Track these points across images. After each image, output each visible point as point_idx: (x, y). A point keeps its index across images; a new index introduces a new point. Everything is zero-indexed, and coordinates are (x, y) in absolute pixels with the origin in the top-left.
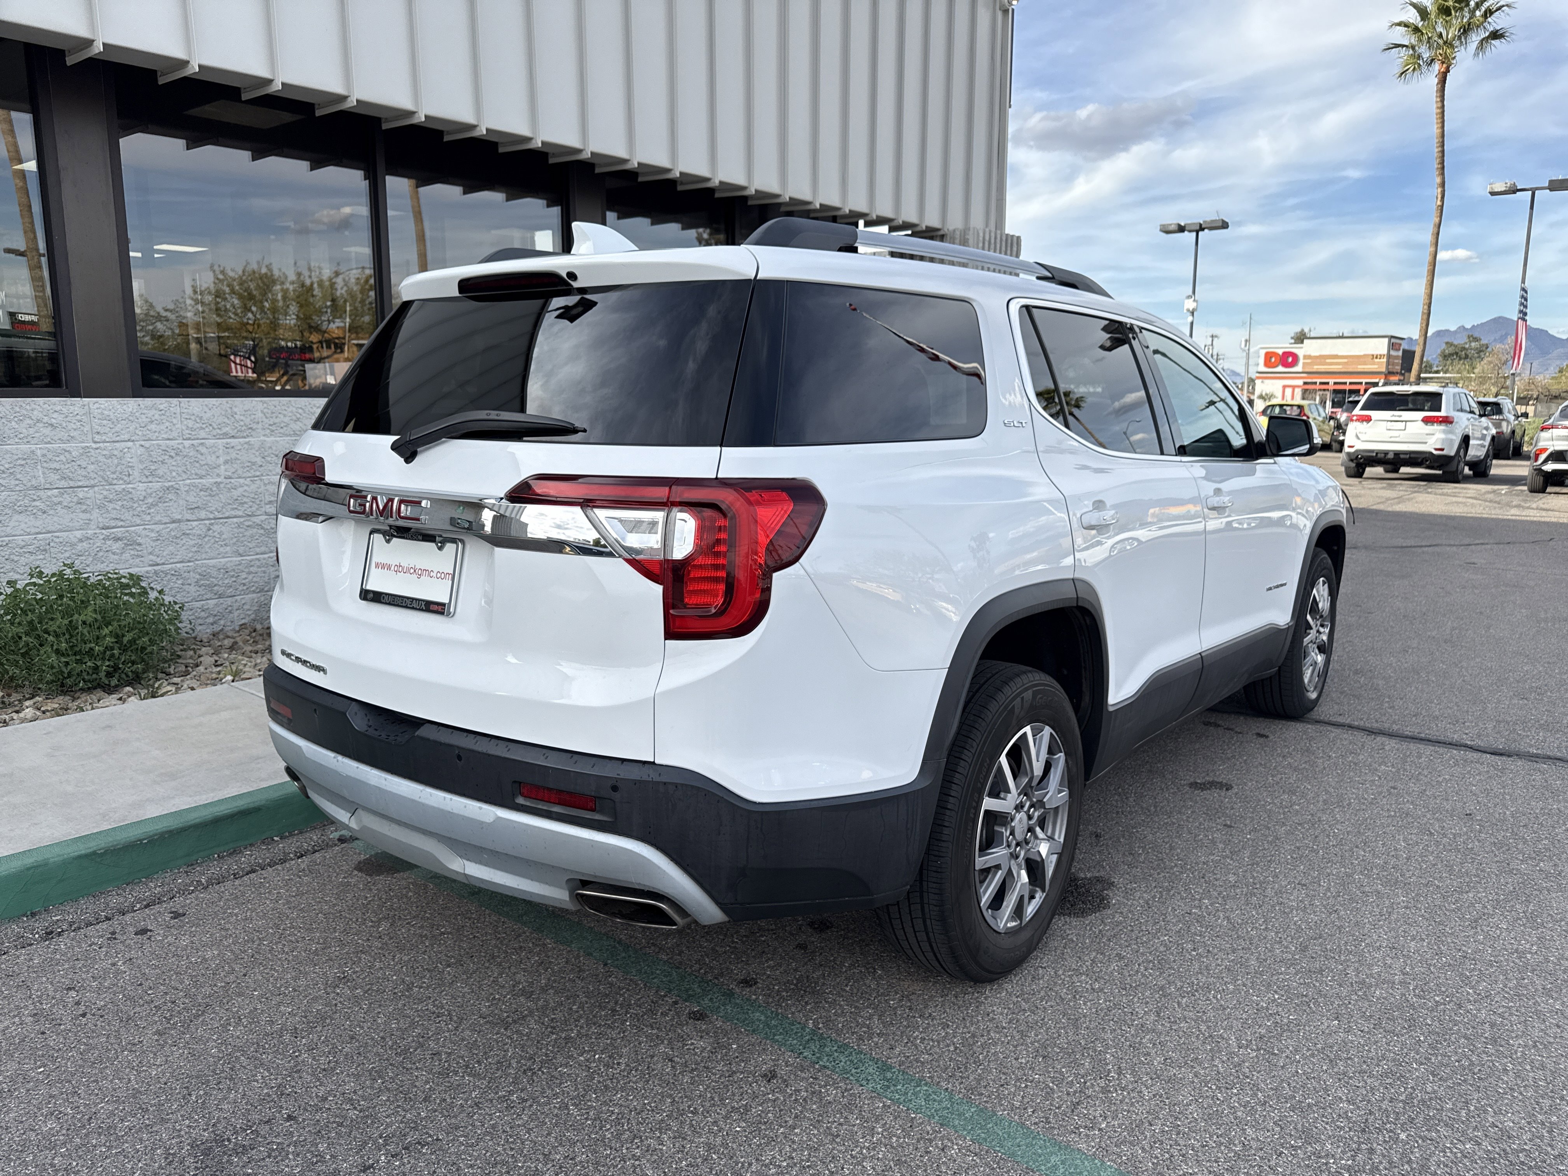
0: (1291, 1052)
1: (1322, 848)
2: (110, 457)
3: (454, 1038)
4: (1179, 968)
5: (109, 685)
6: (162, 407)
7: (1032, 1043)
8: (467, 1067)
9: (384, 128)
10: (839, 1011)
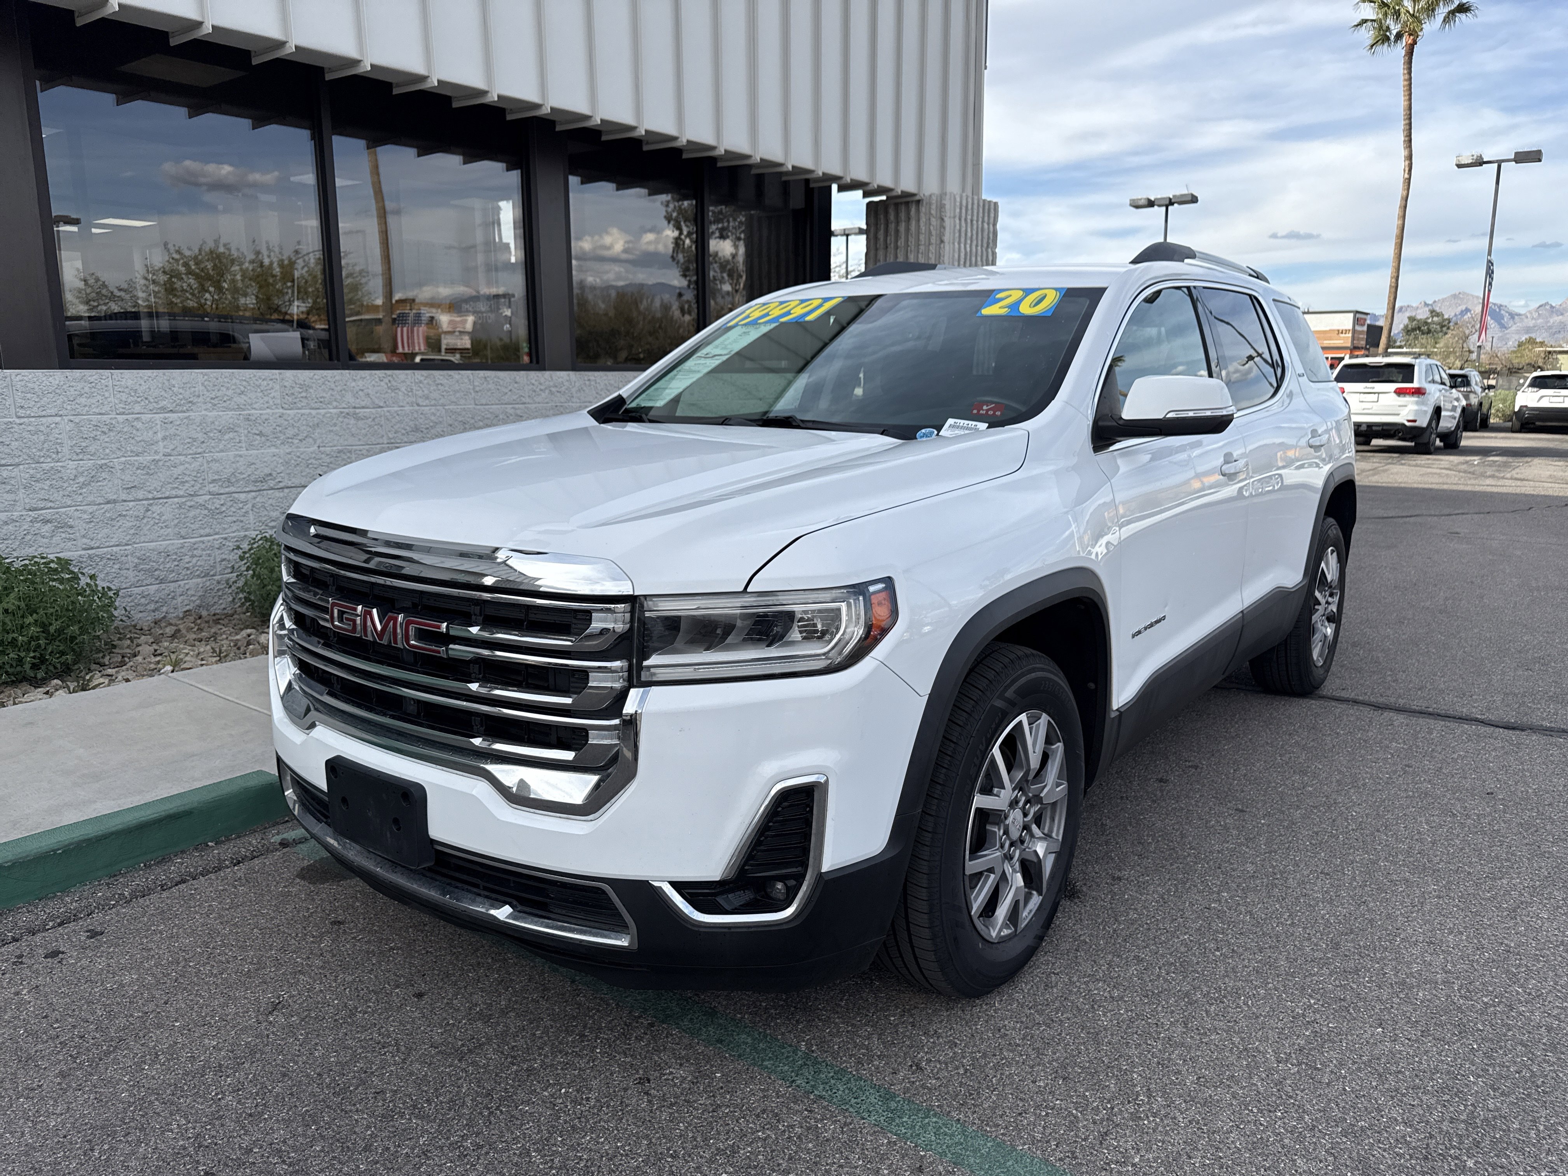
0: (1335, 1066)
1: (1341, 833)
2: (36, 433)
3: (402, 1073)
4: (1203, 971)
5: (35, 677)
6: (92, 379)
7: (1050, 1063)
8: (415, 1107)
9: (327, 79)
10: (835, 1030)
